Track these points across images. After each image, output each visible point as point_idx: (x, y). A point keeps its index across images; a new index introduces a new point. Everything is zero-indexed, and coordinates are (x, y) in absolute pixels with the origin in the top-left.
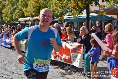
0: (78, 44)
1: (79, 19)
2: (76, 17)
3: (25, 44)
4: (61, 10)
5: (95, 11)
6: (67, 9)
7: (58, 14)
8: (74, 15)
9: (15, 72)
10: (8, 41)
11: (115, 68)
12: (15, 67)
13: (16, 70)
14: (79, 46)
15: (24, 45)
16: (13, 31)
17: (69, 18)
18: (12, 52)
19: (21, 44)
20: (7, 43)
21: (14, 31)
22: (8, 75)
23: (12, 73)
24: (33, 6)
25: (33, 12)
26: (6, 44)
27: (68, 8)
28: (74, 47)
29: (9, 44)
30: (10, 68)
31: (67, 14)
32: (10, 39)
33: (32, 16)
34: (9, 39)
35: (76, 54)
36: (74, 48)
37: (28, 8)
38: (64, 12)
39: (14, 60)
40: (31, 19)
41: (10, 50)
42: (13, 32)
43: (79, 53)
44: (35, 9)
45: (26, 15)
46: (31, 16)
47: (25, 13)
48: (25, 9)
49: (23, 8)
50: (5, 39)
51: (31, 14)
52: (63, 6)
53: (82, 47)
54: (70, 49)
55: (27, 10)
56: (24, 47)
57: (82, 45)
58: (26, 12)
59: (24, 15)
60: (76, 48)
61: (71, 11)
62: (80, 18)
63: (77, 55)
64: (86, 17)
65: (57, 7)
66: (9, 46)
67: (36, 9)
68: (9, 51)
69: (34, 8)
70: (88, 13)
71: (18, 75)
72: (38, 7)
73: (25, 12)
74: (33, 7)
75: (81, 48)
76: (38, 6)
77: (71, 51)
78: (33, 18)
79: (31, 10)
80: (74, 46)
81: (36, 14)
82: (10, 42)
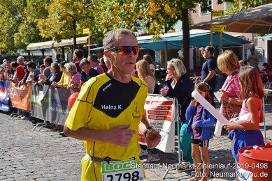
0: (164, 99)
1: (166, 42)
2: (161, 38)
3: (42, 101)
4: (124, 22)
5: (202, 23)
6: (138, 21)
8: (154, 34)
9: (19, 166)
10: (2, 95)
11: (246, 149)
12: (20, 156)
13: (22, 163)
14: (165, 103)
15: (40, 104)
16: (13, 74)
17: (143, 42)
18: (11, 121)
19: (33, 103)
20: (2, 100)
21: (15, 73)
22: (4, 173)
23: (13, 169)
24: (59, 15)
25: (61, 29)
27: (141, 19)
29: (4, 104)
30: (7, 158)
31: (140, 32)
32: (8, 92)
33: (59, 38)
34: (6, 93)
35: (159, 121)
36: (156, 107)
37: (48, 20)
38: (131, 27)
39: (18, 139)
40: (56, 44)
42: (14, 76)
43: (165, 118)
44: (64, 22)
45: (43, 36)
46: (56, 38)
47: (41, 30)
48: (40, 23)
49: (36, 20)
51: (56, 33)
52: (128, 13)
53: (173, 106)
54: (146, 111)
55: (46, 24)
56: (41, 108)
57: (173, 100)
58: (44, 28)
59: (40, 37)
60: (159, 108)
61: (148, 25)
62: (169, 40)
63: (162, 124)
64: (181, 38)
65: (115, 15)
66: (6, 108)
67: (67, 23)
68: (7, 119)
69: (62, 20)
70: (186, 28)
71: (27, 174)
72: (73, 17)
73: (41, 28)
74: (59, 17)
75: (169, 108)
76: (71, 16)
77: (147, 115)
78: (59, 41)
79: (56, 24)
80: (154, 103)
81: (67, 32)
82: (8, 99)
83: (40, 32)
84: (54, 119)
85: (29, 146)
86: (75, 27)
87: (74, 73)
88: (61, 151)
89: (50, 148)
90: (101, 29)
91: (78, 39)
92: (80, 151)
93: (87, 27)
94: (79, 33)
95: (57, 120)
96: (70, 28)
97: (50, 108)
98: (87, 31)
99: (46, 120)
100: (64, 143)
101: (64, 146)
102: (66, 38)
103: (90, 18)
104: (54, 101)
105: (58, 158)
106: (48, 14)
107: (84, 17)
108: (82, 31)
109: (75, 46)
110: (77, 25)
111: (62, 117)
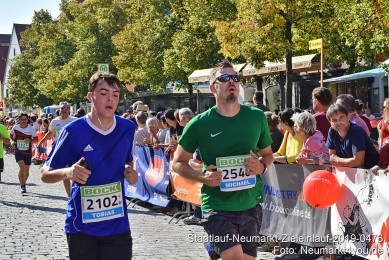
10: (154, 175)
18: (176, 228)
20: (154, 185)
24: (258, 12)
25: (263, 41)
26: (148, 189)
29: (159, 192)
32: (167, 169)
33: (258, 60)
34: (162, 170)
37: (236, 23)
40: (249, 69)
41: (169, 218)
44: (269, 26)
45: (227, 54)
46: (254, 59)
48: (220, 29)
49: (212, 24)
50: (143, 167)
51: (253, 50)
55: (232, 31)
58: (229, 39)
66: (161, 201)
67: (274, 27)
68: (166, 223)
69: (264, 22)
72: (285, 16)
73: (221, 39)
74: (258, 17)
76: (281, 12)
78: (259, 65)
79: (253, 30)
81: (275, 48)
82: (167, 183)
83: (218, 47)
86: (289, 35)
87: (311, 134)
90: (351, 41)
91: (295, 60)
93: (315, 35)
94: (298, 48)
95: (271, 229)
98: (316, 44)
102: (271, 61)
103: (321, 16)
104: (266, 189)
106: (236, 11)
107: (308, 15)
108: (306, 44)
109: (292, 74)
110: (294, 30)
111: (283, 222)
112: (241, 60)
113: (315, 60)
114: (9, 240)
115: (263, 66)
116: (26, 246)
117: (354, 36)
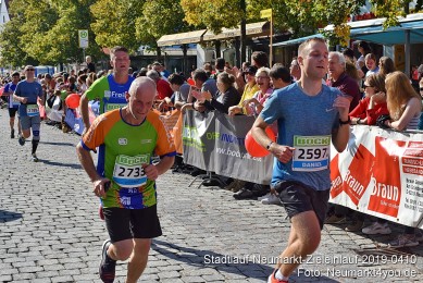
1: (409, 31)
2: (399, 24)
3: (203, 138)
7: (325, 16)
8: (388, 16)
12: (180, 230)
13: (187, 241)
15: (199, 142)
17: (365, 31)
19: (186, 140)
22: (162, 257)
23: (175, 251)
25: (221, 11)
28: (416, 150)
33: (217, 27)
36: (417, 153)
38: (350, 5)
39: (168, 201)
40: (210, 35)
45: (190, 22)
46: (213, 26)
47: (187, 12)
51: (212, 18)
54: (397, 158)
56: (201, 150)
58: (192, 8)
73: (185, 9)
77: (401, 165)
79: (213, 1)
80: (413, 146)
81: (231, 16)
83: (183, 15)
84: (223, 168)
85: (190, 214)
86: (243, 5)
88: (244, 223)
89: (226, 218)
91: (249, 27)
92: (277, 224)
93: (266, 5)
94: (251, 16)
95: (228, 170)
96: (237, 8)
97: (217, 150)
98: (267, 13)
99: (210, 170)
100: (245, 210)
101: (247, 215)
102: (228, 27)
104: (224, 137)
105: (242, 235)
108: (258, 13)
109: (245, 40)
110: (247, 1)
111: (238, 164)
112: (202, 27)
113: (266, 27)
114: (7, 183)
115: (220, 32)
116: (22, 188)
117: (298, 6)
